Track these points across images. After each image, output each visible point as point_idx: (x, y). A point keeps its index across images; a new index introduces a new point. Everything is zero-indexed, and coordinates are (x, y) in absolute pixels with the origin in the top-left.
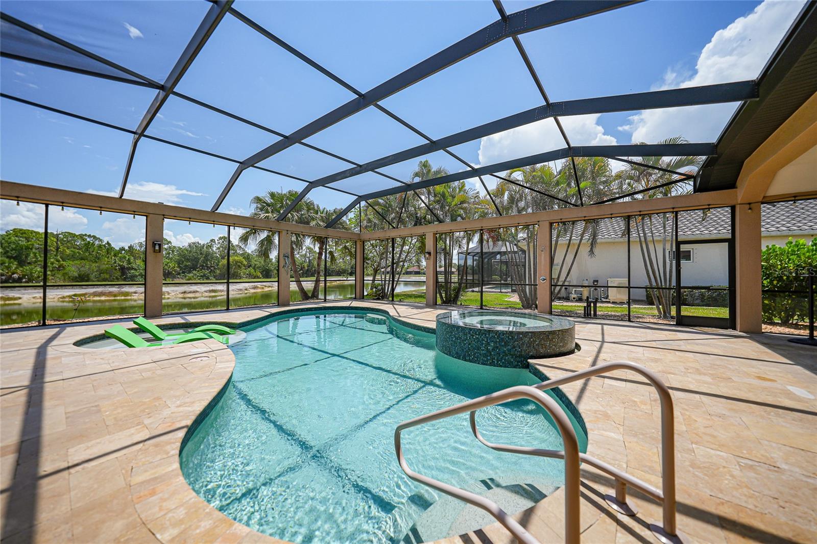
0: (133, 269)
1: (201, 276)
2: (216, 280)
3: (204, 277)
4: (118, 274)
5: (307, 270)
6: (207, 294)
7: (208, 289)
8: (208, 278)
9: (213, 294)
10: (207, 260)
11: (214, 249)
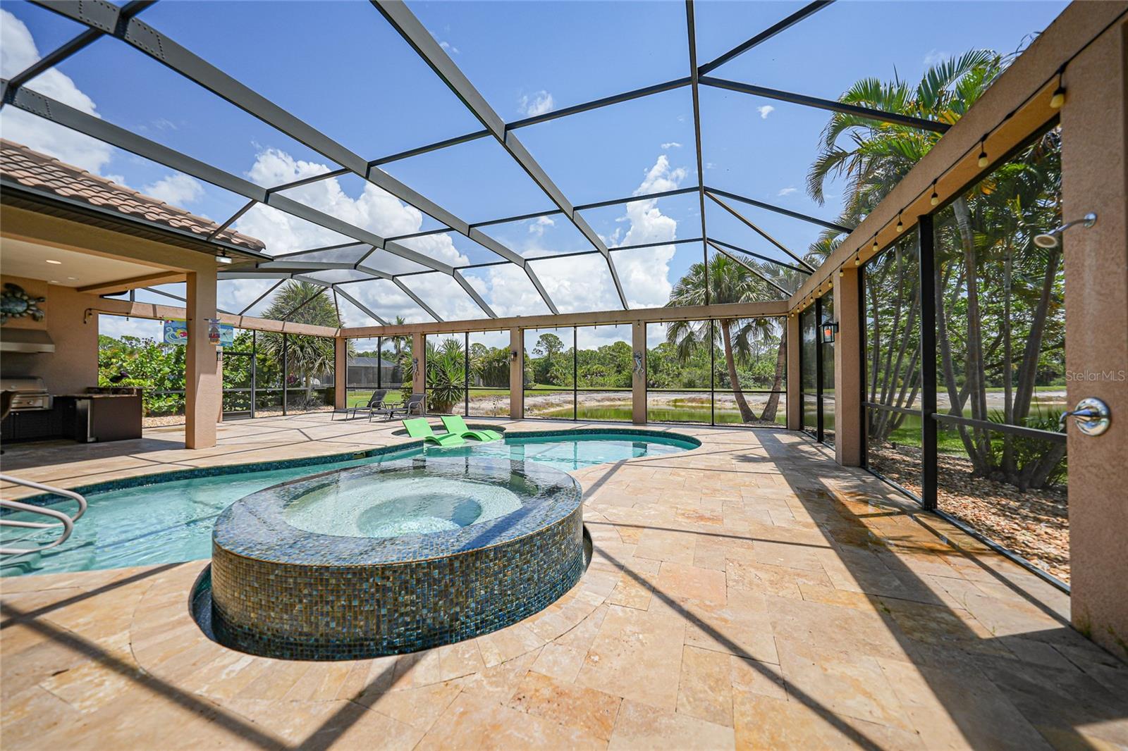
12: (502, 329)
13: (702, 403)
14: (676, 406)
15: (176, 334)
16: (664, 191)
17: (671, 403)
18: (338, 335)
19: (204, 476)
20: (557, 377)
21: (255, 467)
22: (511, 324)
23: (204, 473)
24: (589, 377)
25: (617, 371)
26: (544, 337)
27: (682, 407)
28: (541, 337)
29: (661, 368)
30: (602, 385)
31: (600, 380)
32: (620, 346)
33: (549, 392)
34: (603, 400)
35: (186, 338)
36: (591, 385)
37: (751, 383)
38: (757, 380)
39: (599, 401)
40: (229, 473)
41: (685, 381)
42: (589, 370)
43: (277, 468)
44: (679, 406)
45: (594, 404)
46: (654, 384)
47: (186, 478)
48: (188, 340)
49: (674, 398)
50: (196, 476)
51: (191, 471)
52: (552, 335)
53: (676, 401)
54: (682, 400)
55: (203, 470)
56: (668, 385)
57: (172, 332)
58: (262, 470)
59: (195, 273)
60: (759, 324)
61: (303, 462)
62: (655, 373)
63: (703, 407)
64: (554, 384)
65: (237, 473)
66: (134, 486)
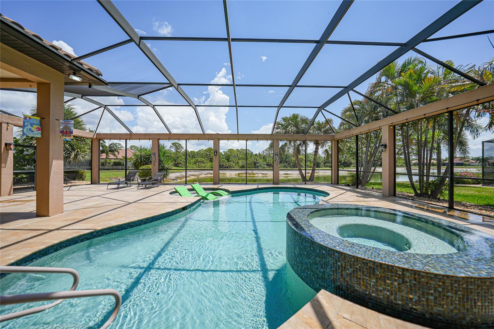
0: (258, 163)
1: (284, 166)
2: (291, 168)
3: (285, 166)
4: (253, 165)
5: (344, 162)
6: (283, 175)
7: (284, 173)
8: (287, 168)
9: (286, 176)
10: (287, 158)
11: (290, 152)
12: (208, 139)
13: (250, 174)
14: (239, 176)
15: (32, 128)
16: (224, 84)
17: (237, 175)
18: (95, 137)
19: (100, 236)
20: (181, 164)
21: (132, 224)
22: (214, 137)
23: (100, 233)
24: (198, 163)
25: (210, 161)
26: (173, 144)
27: (242, 176)
28: (172, 144)
29: (231, 160)
30: (204, 167)
31: (203, 165)
32: (210, 149)
33: (181, 171)
34: (207, 174)
35: (40, 132)
36: (199, 167)
37: (266, 166)
38: (268, 165)
39: (205, 175)
40: (116, 231)
41: (241, 165)
42: (197, 160)
43: (145, 223)
44: (240, 176)
45: (203, 176)
46: (228, 167)
47: (88, 239)
48: (42, 134)
49: (238, 173)
50: (95, 237)
51: (91, 233)
52: (177, 143)
53: (239, 174)
54: (241, 174)
55: (100, 231)
56: (234, 167)
57: (29, 127)
58: (137, 226)
59: (49, 84)
60: (304, 144)
61: (159, 217)
62: (228, 161)
63: (250, 176)
64: (179, 167)
65: (122, 230)
66: (52, 253)
